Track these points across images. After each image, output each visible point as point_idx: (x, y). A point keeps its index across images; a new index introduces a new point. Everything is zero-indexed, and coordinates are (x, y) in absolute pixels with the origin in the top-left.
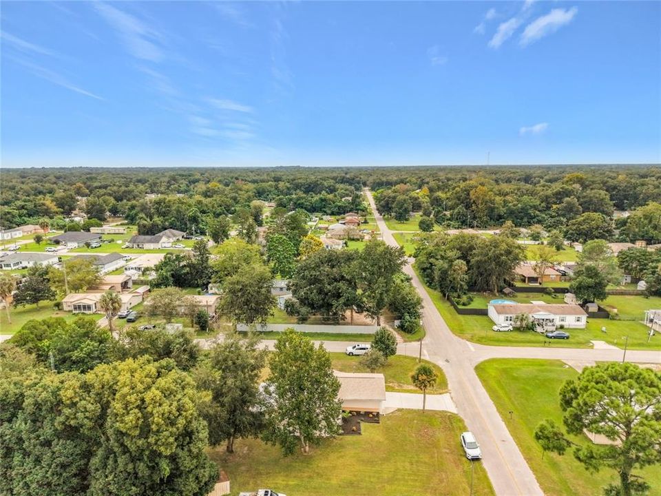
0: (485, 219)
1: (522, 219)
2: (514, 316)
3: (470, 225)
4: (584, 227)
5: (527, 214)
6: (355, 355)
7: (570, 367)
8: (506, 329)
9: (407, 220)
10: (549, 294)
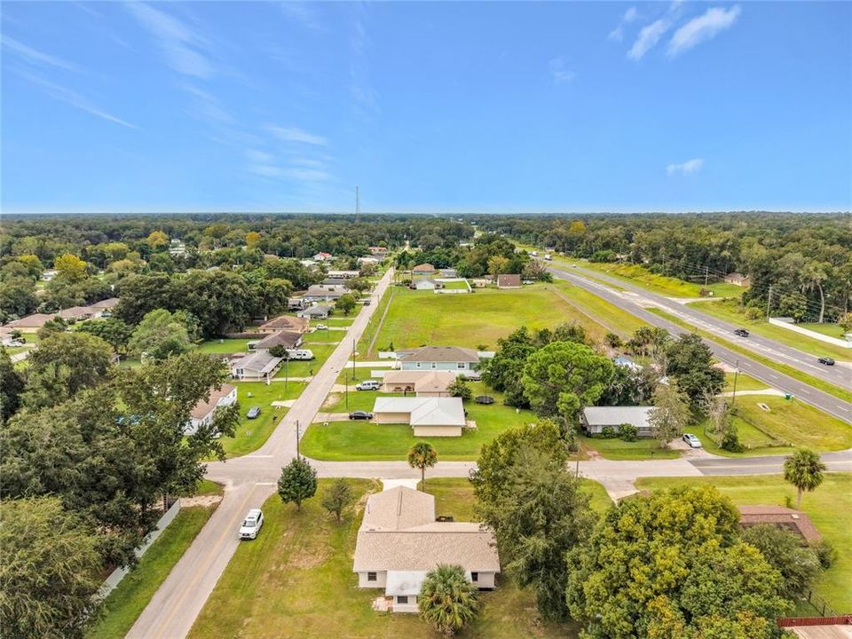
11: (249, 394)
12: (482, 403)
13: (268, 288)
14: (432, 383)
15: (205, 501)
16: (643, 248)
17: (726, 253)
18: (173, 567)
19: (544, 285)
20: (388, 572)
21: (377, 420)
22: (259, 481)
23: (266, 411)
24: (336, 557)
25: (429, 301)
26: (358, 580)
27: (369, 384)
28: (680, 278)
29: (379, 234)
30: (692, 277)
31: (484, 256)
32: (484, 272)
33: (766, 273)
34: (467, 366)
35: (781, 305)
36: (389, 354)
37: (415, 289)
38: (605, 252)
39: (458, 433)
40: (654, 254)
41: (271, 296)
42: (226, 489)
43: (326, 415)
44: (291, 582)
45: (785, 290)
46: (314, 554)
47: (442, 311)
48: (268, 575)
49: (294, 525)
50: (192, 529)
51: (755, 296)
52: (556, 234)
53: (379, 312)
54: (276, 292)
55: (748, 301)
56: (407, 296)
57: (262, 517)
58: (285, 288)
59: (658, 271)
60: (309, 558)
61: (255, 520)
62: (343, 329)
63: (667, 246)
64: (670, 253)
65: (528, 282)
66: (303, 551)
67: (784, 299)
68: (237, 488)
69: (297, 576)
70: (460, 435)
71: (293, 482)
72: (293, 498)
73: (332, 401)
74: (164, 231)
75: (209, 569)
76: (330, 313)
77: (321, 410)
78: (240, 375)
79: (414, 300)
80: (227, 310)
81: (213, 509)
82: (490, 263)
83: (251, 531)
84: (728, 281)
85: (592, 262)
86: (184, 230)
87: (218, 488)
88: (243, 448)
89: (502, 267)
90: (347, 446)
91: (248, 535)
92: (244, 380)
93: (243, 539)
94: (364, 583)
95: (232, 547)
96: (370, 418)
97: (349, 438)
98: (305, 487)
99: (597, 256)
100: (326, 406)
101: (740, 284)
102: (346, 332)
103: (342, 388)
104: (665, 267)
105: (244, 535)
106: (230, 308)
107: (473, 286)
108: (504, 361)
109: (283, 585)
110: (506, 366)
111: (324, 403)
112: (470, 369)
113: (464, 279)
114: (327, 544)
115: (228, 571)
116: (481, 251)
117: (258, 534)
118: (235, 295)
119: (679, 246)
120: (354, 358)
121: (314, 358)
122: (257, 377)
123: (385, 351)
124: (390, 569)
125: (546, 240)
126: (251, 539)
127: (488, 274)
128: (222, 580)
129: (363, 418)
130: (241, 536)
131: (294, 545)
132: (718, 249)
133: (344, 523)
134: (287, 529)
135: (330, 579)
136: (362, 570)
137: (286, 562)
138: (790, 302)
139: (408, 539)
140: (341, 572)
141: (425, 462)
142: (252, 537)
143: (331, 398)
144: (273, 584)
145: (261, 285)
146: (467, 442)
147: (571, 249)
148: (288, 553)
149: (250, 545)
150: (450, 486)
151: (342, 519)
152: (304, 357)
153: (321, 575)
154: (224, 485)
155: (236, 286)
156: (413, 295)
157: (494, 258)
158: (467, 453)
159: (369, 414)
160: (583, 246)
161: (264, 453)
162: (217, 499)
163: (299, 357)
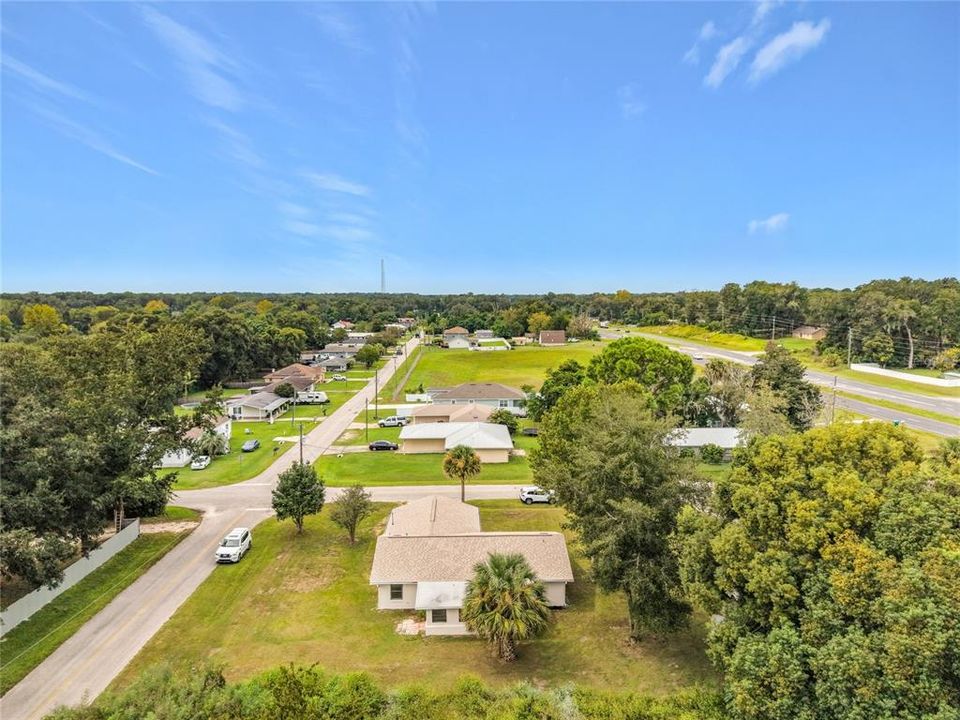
11: (247, 431)
12: (531, 435)
13: (276, 337)
14: (470, 413)
15: (176, 528)
16: (699, 306)
17: (793, 304)
18: (117, 594)
19: (592, 342)
20: (419, 583)
21: (404, 449)
22: (251, 507)
23: (265, 445)
24: (346, 578)
25: (463, 357)
26: (377, 602)
27: (394, 420)
28: (742, 334)
29: (406, 305)
30: (756, 331)
31: (523, 315)
32: (524, 330)
33: (843, 318)
34: (509, 403)
35: (864, 349)
36: (418, 396)
37: (447, 347)
38: (656, 315)
39: (505, 459)
40: (712, 312)
41: (281, 345)
42: (205, 516)
43: (341, 448)
44: (282, 606)
45: (866, 331)
46: (318, 576)
47: (478, 367)
48: (250, 599)
49: (293, 546)
50: (152, 555)
51: (830, 345)
52: (599, 303)
53: (405, 367)
54: (286, 341)
55: (823, 349)
56: (439, 353)
57: (249, 538)
58: (298, 337)
59: (717, 329)
60: (312, 580)
61: (240, 538)
62: (365, 380)
63: (725, 300)
64: (730, 308)
65: (574, 340)
66: (303, 573)
67: (867, 341)
68: (218, 514)
69: (293, 599)
70: (507, 461)
71: (292, 490)
72: (292, 512)
73: (348, 436)
74: (165, 302)
75: (169, 595)
76: (349, 366)
77: (334, 444)
78: (237, 415)
79: (445, 357)
80: (226, 353)
81: (184, 535)
82: (530, 321)
83: (234, 552)
84: (797, 335)
85: (642, 326)
86: (186, 300)
87: (197, 515)
88: (233, 477)
89: (544, 324)
90: (365, 474)
91: (228, 556)
92: (242, 420)
93: (221, 563)
94: (385, 602)
95: (207, 570)
96: (395, 448)
97: (369, 467)
98: (308, 497)
99: (647, 319)
100: (342, 440)
101: (810, 337)
102: (368, 382)
103: (362, 426)
104: (725, 324)
105: (222, 556)
106: (230, 350)
107: (513, 344)
108: (555, 388)
109: (272, 610)
110: (558, 394)
111: (338, 438)
112: (514, 406)
113: (503, 339)
114: (335, 566)
115: (197, 596)
116: (520, 310)
117: (242, 557)
118: (237, 335)
119: (740, 298)
120: (376, 402)
121: (328, 401)
122: (258, 418)
123: (413, 393)
124: (422, 580)
125: (589, 309)
126: (232, 563)
127: (529, 332)
128: (186, 606)
129: (386, 448)
130: (218, 558)
131: (290, 567)
132: (784, 300)
133: (360, 543)
134: (283, 551)
135: (338, 602)
136: (382, 582)
137: (278, 585)
138: (874, 344)
139: (447, 545)
140: (353, 594)
141: (465, 469)
142: (234, 558)
143: (347, 434)
144: (257, 609)
145: (269, 332)
146: (516, 467)
147: (617, 317)
148: (282, 576)
149: (230, 569)
150: (497, 507)
151: (357, 540)
153: (326, 597)
154: (204, 512)
155: (238, 327)
156: (445, 352)
157: (534, 315)
158: (517, 478)
159: (394, 444)
160: (630, 312)
161: (259, 482)
162: (191, 525)
163: (310, 400)
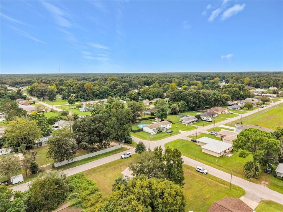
0: (92, 96)
1: (105, 95)
2: (155, 129)
3: (87, 99)
4: (132, 96)
5: (107, 93)
6: (127, 158)
7: (185, 140)
8: (155, 134)
9: (55, 100)
10: (148, 120)
11: (176, 127)
14: (231, 137)
15: (129, 148)
21: (198, 144)
27: (213, 133)
39: (217, 156)
44: (115, 171)
48: (114, 167)
50: (118, 152)
53: (263, 111)
61: (127, 154)
69: (118, 170)
76: (241, 108)
77: (189, 136)
88: (154, 139)
92: (183, 123)
102: (238, 116)
103: (205, 132)
111: (193, 134)
120: (226, 124)
121: (212, 121)
129: (195, 142)
134: (133, 160)
137: (121, 166)
143: (197, 134)
148: (124, 165)
152: (208, 120)
158: (211, 163)
161: (156, 142)
162: (132, 148)
163: (206, 120)
